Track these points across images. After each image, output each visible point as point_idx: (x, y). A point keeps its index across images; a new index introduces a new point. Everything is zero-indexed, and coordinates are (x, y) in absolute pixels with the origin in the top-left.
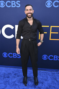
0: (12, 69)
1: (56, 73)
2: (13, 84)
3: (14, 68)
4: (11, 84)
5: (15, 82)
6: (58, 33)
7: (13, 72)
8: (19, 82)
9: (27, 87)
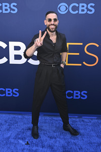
0: (4, 115)
1: (78, 120)
2: (5, 142)
3: (8, 114)
4: (3, 141)
5: (9, 138)
6: (78, 54)
7: (6, 121)
8: (16, 139)
9: (29, 147)
